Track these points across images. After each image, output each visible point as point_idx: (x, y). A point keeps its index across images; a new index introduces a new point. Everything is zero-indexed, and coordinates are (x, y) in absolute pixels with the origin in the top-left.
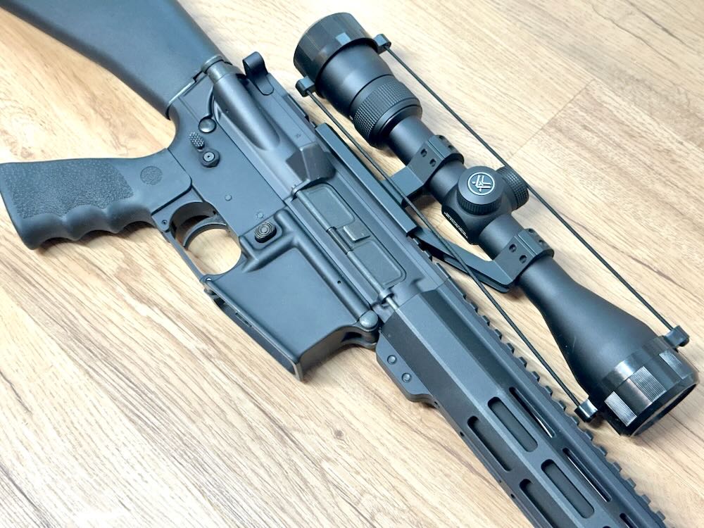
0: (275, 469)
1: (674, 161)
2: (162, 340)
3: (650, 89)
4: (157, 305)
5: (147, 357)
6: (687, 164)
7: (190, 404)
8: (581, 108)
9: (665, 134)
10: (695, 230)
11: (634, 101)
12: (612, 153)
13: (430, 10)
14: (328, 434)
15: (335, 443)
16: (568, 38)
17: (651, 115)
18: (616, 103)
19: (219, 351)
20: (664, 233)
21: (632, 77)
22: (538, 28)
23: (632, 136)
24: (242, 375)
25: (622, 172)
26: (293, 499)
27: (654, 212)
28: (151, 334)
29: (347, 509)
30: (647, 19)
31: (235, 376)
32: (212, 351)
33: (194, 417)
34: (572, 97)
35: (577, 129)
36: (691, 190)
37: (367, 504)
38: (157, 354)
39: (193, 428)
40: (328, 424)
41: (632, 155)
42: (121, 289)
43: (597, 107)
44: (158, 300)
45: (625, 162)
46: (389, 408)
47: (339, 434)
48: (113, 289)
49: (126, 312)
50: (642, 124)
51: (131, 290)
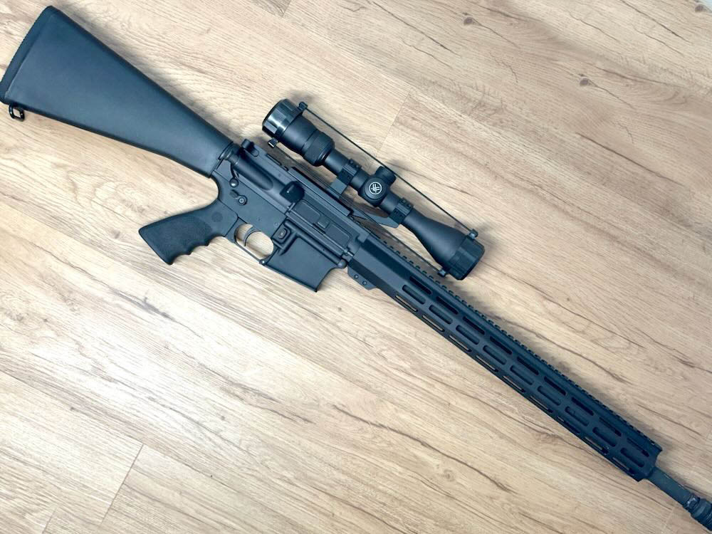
0: (318, 332)
1: (459, 127)
2: (248, 289)
3: (440, 86)
4: (238, 272)
5: (243, 299)
6: (465, 128)
7: (271, 314)
8: (410, 107)
9: (451, 112)
10: (474, 163)
11: (433, 96)
12: (429, 131)
13: (318, 64)
14: (336, 311)
15: (339, 314)
16: (393, 65)
17: (443, 102)
18: (426, 99)
19: (276, 287)
20: (460, 169)
21: (430, 81)
22: (377, 62)
23: (436, 118)
24: (289, 295)
25: (435, 140)
26: (330, 342)
27: (454, 159)
28: (241, 287)
29: (353, 339)
30: (432, 41)
31: (287, 296)
32: (272, 288)
33: (275, 320)
34: (403, 102)
35: (410, 120)
36: (469, 141)
37: (361, 335)
38: (248, 296)
39: (276, 324)
40: (334, 307)
41: (439, 129)
42: (219, 269)
43: (416, 105)
44: (238, 270)
45: (436, 134)
46: (358, 291)
47: (340, 309)
48: (216, 270)
49: (225, 280)
50: (440, 109)
51: (222, 269)
